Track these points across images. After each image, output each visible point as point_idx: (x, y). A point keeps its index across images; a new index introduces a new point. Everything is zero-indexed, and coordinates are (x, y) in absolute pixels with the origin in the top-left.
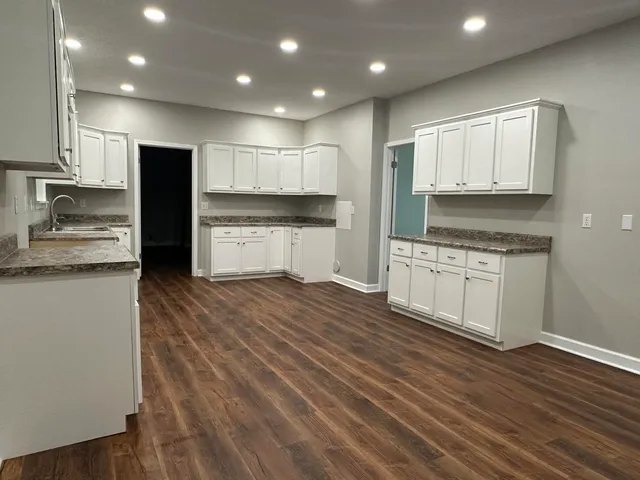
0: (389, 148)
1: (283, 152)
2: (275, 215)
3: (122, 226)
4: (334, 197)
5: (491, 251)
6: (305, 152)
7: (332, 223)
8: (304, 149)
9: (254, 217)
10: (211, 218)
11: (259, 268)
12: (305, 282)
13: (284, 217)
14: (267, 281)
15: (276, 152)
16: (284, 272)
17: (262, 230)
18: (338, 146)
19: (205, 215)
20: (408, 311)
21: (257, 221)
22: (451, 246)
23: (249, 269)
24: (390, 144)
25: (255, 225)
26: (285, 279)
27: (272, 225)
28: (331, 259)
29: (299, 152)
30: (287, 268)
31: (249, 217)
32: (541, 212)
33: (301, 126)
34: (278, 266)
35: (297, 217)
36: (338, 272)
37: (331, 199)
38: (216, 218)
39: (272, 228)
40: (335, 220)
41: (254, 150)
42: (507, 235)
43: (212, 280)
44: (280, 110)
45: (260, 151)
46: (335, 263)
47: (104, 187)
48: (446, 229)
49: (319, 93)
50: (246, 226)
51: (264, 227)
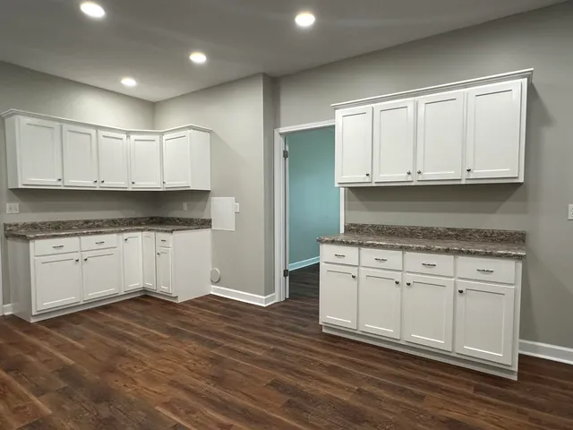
0: (281, 134)
1: (133, 137)
2: (122, 217)
4: (207, 192)
5: (500, 256)
6: (165, 137)
7: (206, 223)
8: (162, 134)
9: (94, 221)
10: (25, 226)
12: (179, 301)
13: (135, 219)
14: (124, 308)
15: (124, 136)
16: (144, 290)
17: (111, 239)
18: (210, 132)
20: (355, 334)
21: (98, 226)
22: (428, 250)
24: (283, 130)
25: (101, 233)
26: (145, 298)
27: (126, 231)
28: (207, 267)
29: (157, 138)
30: (150, 285)
31: (87, 222)
32: (508, 204)
33: (150, 109)
34: (135, 283)
35: (152, 218)
36: (217, 282)
37: (203, 195)
38: (34, 226)
39: (126, 235)
40: (210, 221)
41: (93, 132)
42: (465, 231)
43: (33, 321)
44: (129, 82)
45: (102, 133)
46: (213, 272)
48: (373, 226)
49: (198, 58)
50: (87, 234)
51: (115, 235)
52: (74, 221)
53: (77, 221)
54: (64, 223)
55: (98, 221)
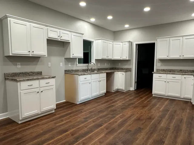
3: (122, 72)
11: (177, 95)
17: (178, 77)
19: (158, 69)
23: (170, 94)
38: (164, 70)
39: (185, 76)
41: (181, 38)
47: (122, 59)
50: (170, 74)
51: (181, 75)
52: (176, 70)
53: (178, 70)
54: (173, 70)
55: (186, 70)
